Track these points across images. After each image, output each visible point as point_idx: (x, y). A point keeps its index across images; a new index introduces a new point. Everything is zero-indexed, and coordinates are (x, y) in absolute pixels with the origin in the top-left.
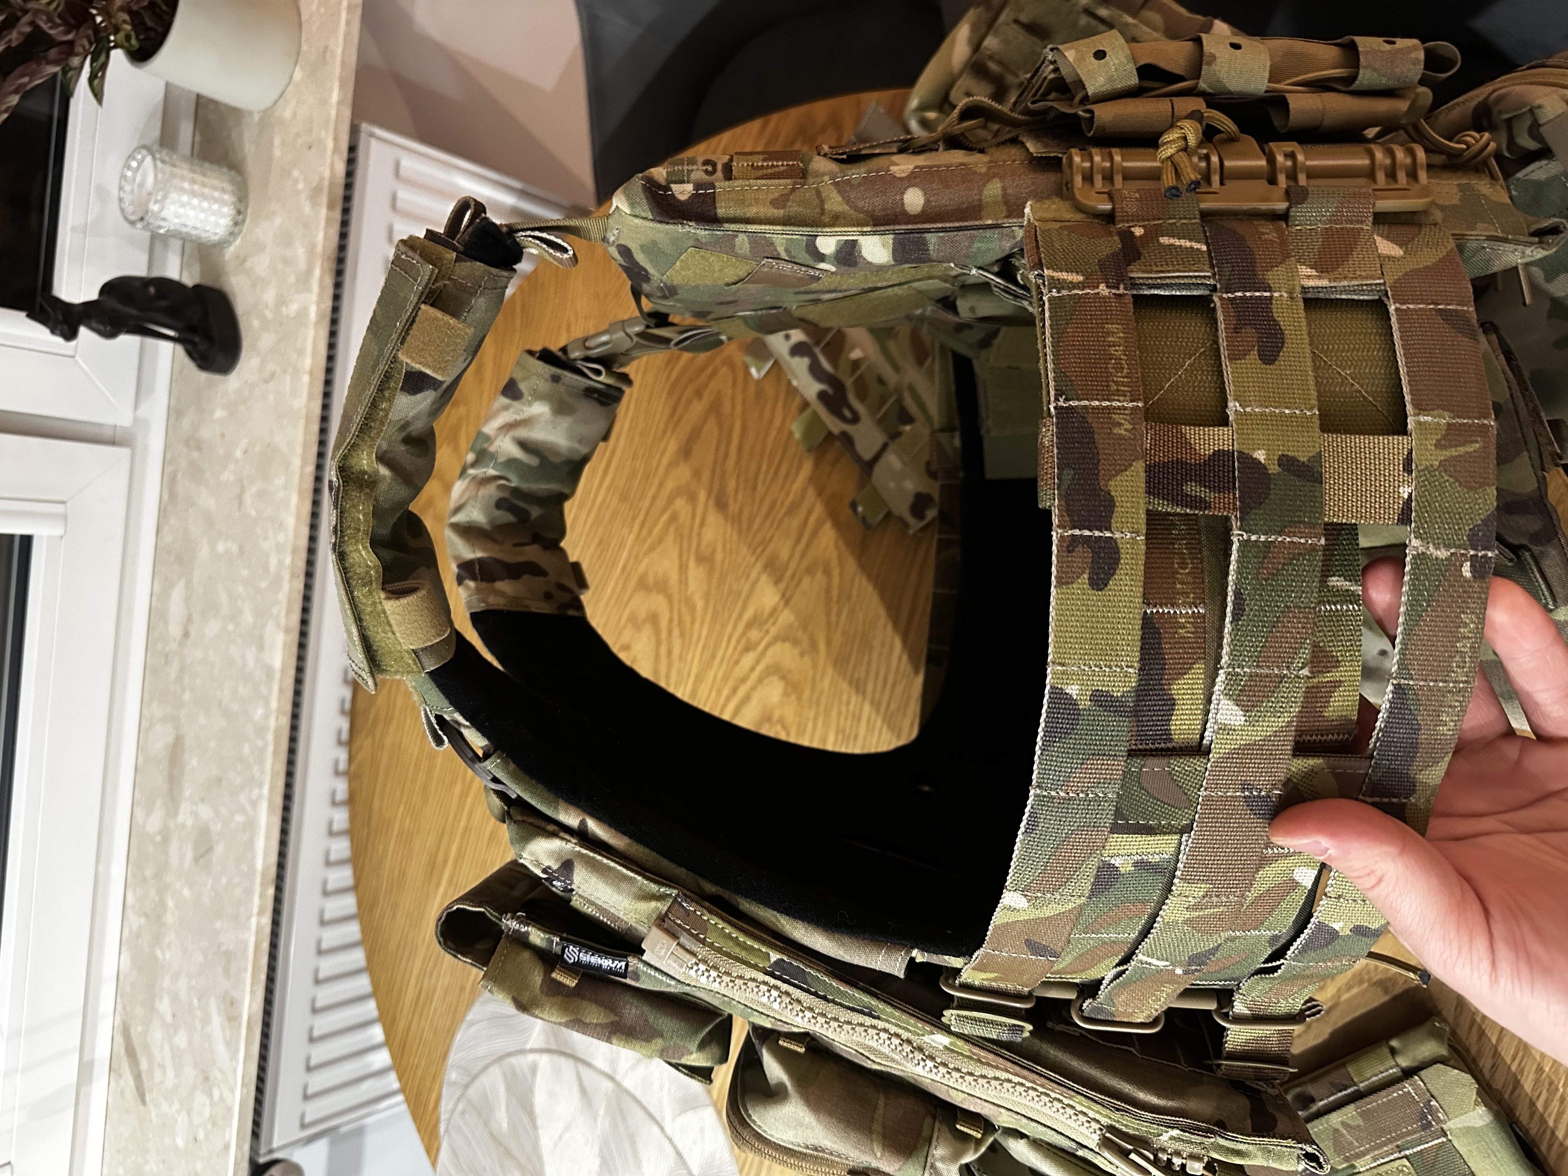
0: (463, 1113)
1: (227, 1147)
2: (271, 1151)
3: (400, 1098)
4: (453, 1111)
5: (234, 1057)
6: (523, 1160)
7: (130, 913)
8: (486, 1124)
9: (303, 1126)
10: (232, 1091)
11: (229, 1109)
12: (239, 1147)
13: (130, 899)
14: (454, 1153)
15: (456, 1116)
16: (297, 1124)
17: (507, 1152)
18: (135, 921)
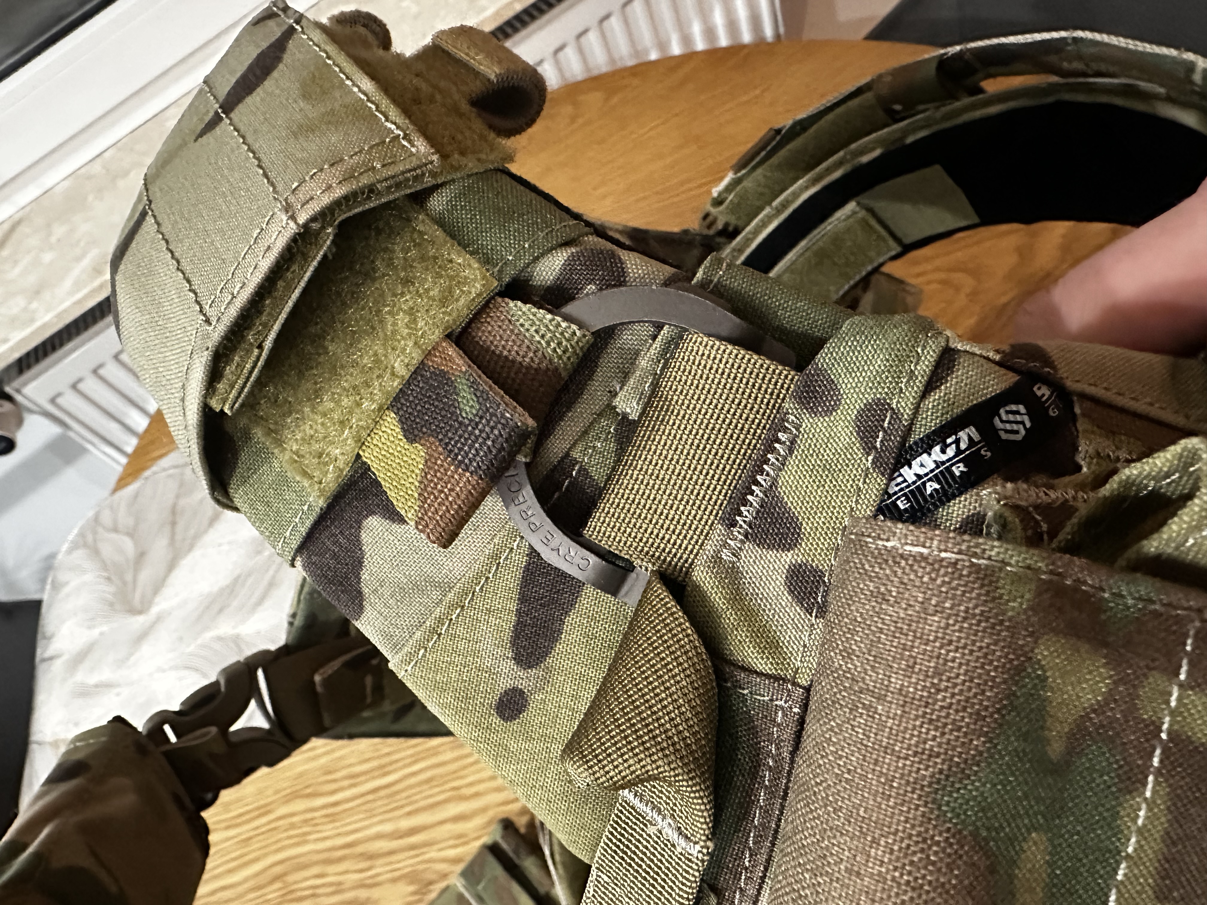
0: (170, 476)
1: (5, 341)
2: (18, 391)
3: (124, 460)
4: (164, 470)
5: (71, 293)
6: (179, 537)
7: (99, 160)
8: (178, 497)
9: (53, 401)
10: (48, 311)
11: (32, 320)
12: (12, 349)
13: (107, 155)
14: (136, 496)
15: (164, 474)
16: (52, 394)
17: (174, 524)
18: (97, 167)
